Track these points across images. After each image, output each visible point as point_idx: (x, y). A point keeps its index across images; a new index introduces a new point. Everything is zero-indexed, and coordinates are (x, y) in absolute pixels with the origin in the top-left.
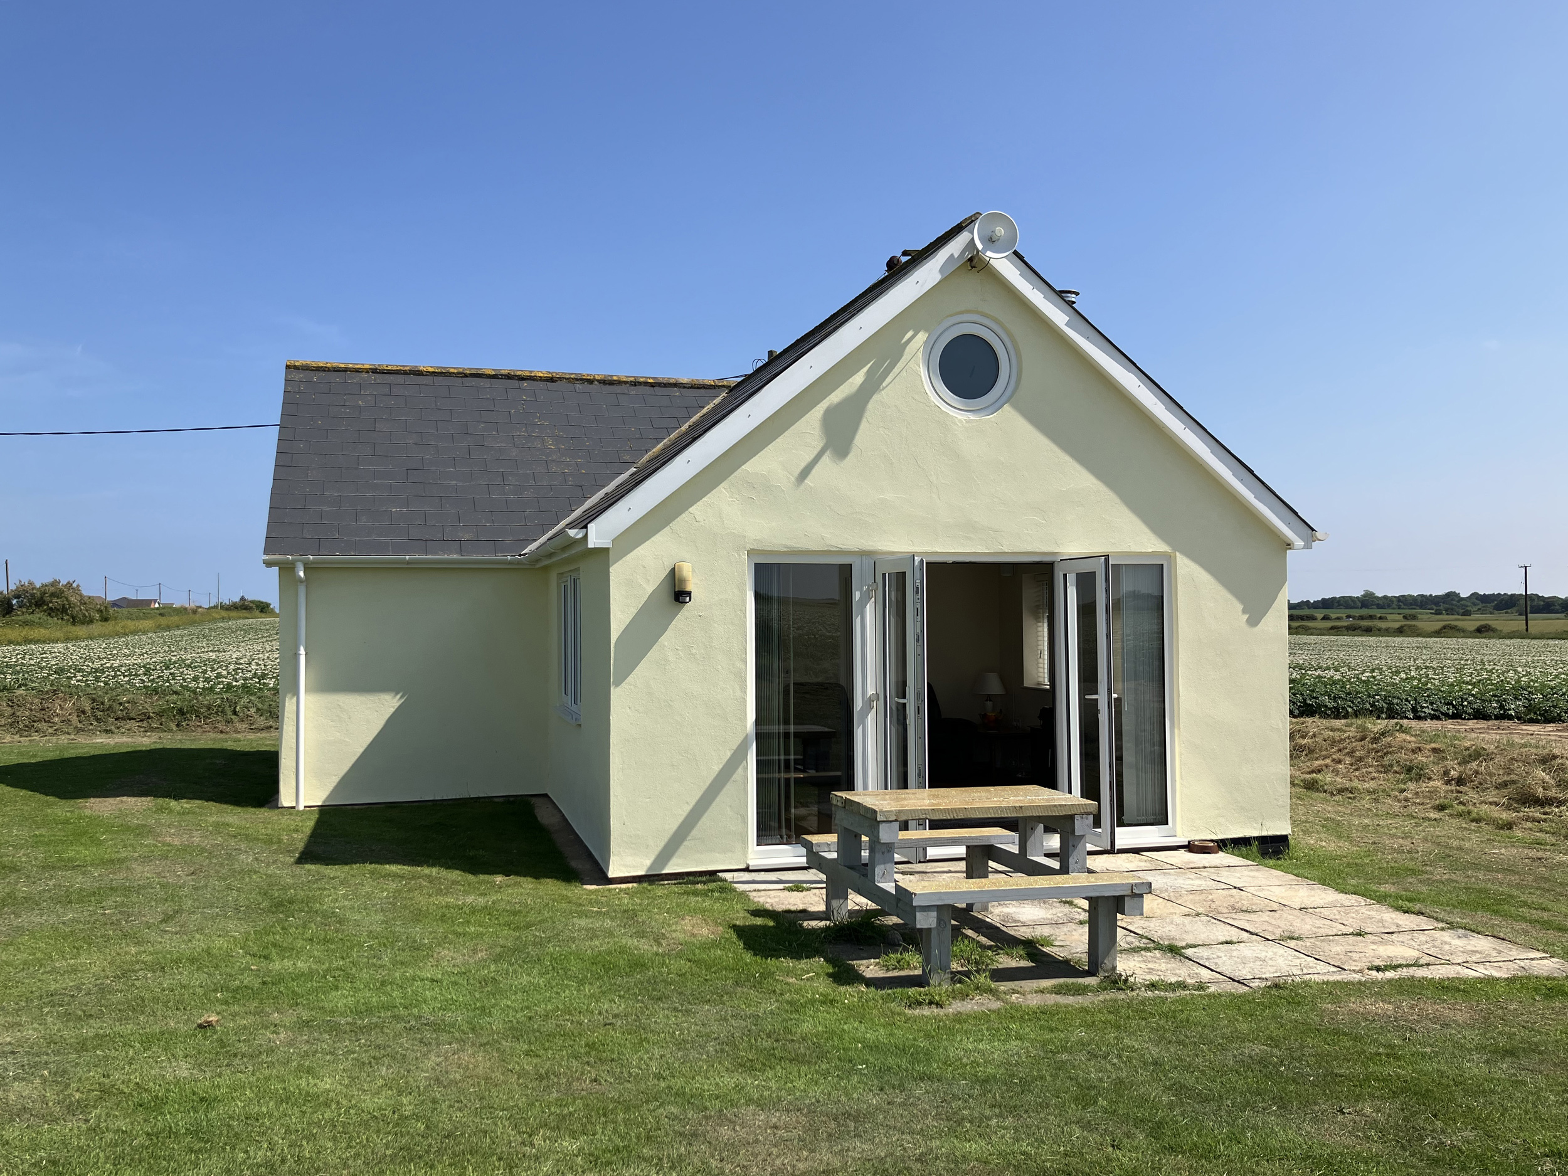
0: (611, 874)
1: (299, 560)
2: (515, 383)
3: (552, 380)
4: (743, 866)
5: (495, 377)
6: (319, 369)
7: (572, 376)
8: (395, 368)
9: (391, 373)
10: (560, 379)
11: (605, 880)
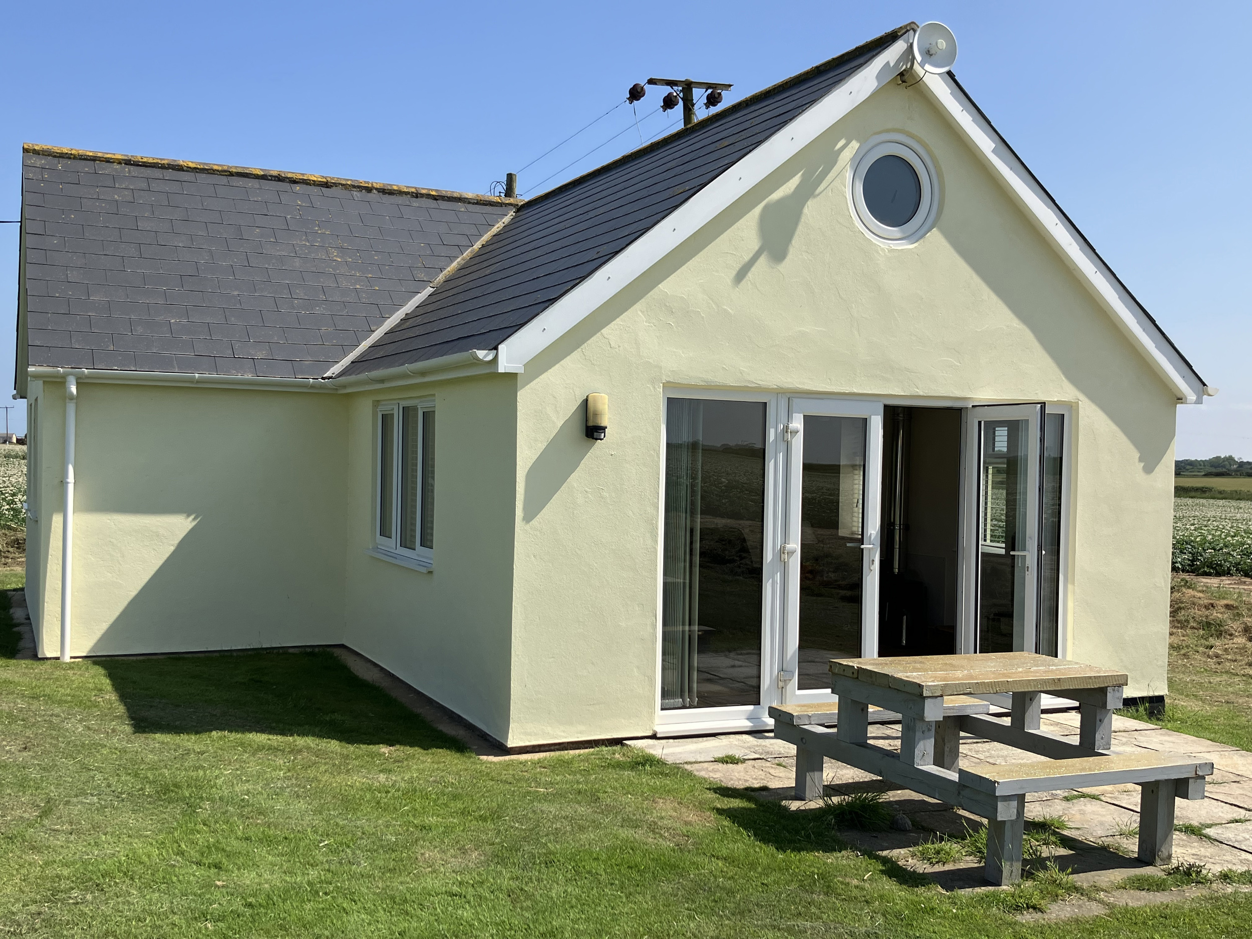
0: (511, 743)
1: (71, 374)
2: (286, 186)
3: (326, 185)
4: (650, 733)
5: (264, 177)
6: (62, 156)
7: (349, 183)
8: (151, 161)
9: (146, 166)
10: (336, 185)
11: (501, 749)
